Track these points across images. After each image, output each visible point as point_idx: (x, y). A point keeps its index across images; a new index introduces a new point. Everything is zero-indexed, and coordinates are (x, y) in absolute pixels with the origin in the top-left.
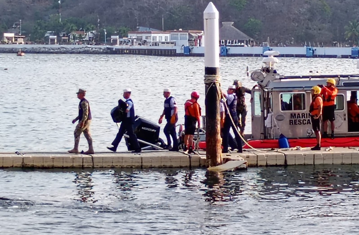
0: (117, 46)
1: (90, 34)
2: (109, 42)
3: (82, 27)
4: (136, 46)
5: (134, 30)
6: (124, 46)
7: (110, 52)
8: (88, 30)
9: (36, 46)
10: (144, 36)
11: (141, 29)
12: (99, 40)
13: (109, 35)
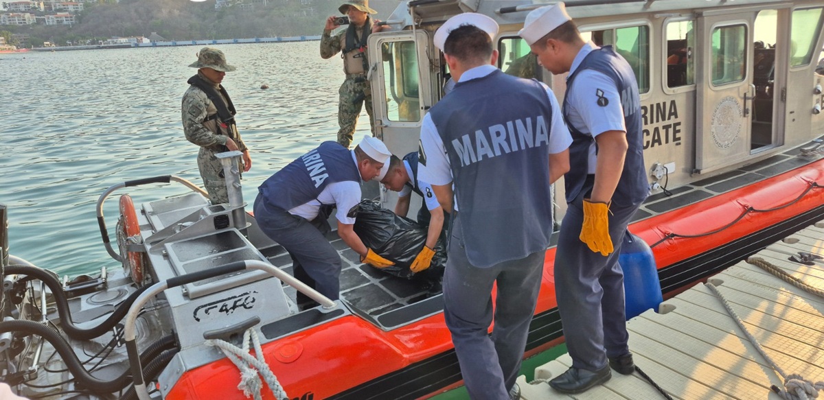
0: (103, 45)
1: (89, 41)
2: (98, 43)
3: (84, 38)
4: (111, 45)
5: (110, 38)
6: (106, 45)
7: (99, 48)
8: (87, 39)
9: (62, 47)
10: (115, 40)
11: (113, 37)
12: (93, 43)
13: (98, 40)
